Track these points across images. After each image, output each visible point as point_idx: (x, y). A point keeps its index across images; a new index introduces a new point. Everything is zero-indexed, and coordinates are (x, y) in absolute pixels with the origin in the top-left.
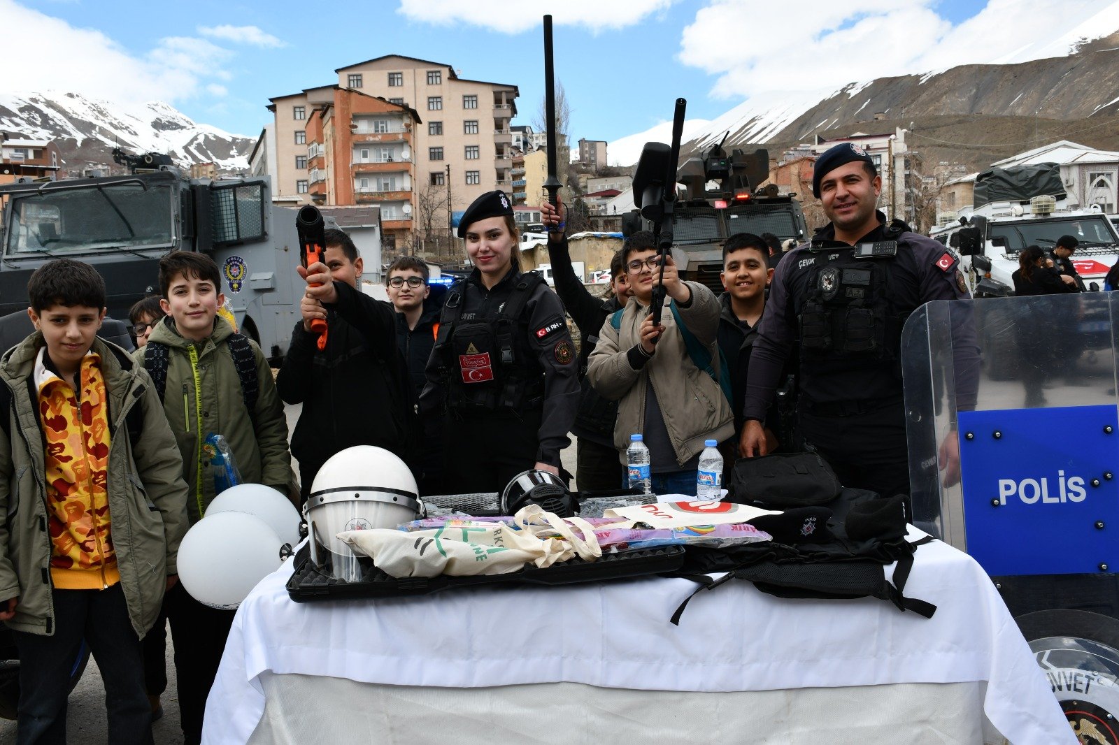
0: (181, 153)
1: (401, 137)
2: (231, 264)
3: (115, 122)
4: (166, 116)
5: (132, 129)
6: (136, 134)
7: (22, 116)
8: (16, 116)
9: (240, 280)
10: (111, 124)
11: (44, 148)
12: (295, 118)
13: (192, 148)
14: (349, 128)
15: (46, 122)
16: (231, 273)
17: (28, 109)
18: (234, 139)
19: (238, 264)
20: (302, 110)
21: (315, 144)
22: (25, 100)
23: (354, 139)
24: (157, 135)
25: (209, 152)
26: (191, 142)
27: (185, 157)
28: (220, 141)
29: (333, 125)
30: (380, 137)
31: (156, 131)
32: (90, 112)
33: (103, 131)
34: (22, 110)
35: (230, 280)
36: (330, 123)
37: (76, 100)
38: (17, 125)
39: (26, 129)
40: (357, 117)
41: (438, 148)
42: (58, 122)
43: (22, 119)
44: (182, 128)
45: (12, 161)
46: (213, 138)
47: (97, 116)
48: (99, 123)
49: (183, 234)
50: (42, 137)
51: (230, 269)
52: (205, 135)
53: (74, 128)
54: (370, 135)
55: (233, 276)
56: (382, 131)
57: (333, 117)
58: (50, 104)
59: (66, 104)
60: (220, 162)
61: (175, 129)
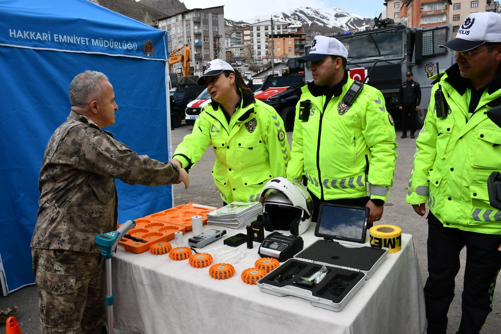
0: (344, 26)
1: (442, 11)
2: (428, 65)
3: (322, 16)
4: (339, 12)
5: (328, 18)
6: (329, 20)
7: (292, 17)
8: (290, 17)
9: (432, 73)
10: (321, 17)
11: (300, 27)
12: (395, 8)
13: (349, 24)
14: (420, 9)
15: (299, 19)
16: (428, 70)
17: (294, 14)
18: (364, 19)
19: (432, 65)
20: (398, 4)
21: (404, 17)
22: (293, 12)
23: (421, 14)
24: (336, 20)
25: (355, 25)
26: (348, 22)
27: (346, 27)
28: (359, 20)
29: (413, 9)
30: (433, 12)
31: (336, 18)
32: (314, 13)
33: (318, 20)
34: (292, 15)
35: (427, 73)
36: (411, 8)
37: (309, 10)
38: (290, 20)
39: (293, 21)
40: (423, 4)
41: (457, 15)
42: (303, 18)
43: (292, 18)
44: (345, 16)
45: (291, 33)
46: (356, 19)
47: (316, 15)
48: (316, 17)
49: (407, 53)
50: (298, 24)
51: (428, 68)
52: (354, 18)
53: (308, 20)
54: (429, 12)
55: (429, 71)
56: (434, 9)
57: (412, 6)
58: (301, 12)
59: (306, 11)
60: (359, 28)
61: (343, 17)
